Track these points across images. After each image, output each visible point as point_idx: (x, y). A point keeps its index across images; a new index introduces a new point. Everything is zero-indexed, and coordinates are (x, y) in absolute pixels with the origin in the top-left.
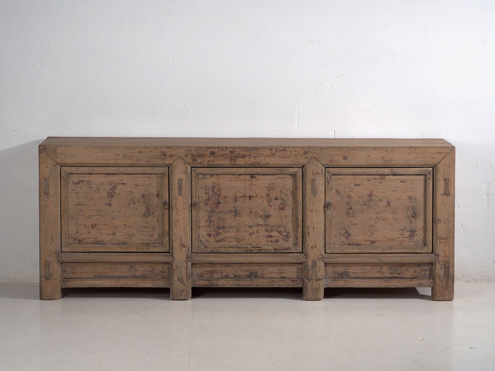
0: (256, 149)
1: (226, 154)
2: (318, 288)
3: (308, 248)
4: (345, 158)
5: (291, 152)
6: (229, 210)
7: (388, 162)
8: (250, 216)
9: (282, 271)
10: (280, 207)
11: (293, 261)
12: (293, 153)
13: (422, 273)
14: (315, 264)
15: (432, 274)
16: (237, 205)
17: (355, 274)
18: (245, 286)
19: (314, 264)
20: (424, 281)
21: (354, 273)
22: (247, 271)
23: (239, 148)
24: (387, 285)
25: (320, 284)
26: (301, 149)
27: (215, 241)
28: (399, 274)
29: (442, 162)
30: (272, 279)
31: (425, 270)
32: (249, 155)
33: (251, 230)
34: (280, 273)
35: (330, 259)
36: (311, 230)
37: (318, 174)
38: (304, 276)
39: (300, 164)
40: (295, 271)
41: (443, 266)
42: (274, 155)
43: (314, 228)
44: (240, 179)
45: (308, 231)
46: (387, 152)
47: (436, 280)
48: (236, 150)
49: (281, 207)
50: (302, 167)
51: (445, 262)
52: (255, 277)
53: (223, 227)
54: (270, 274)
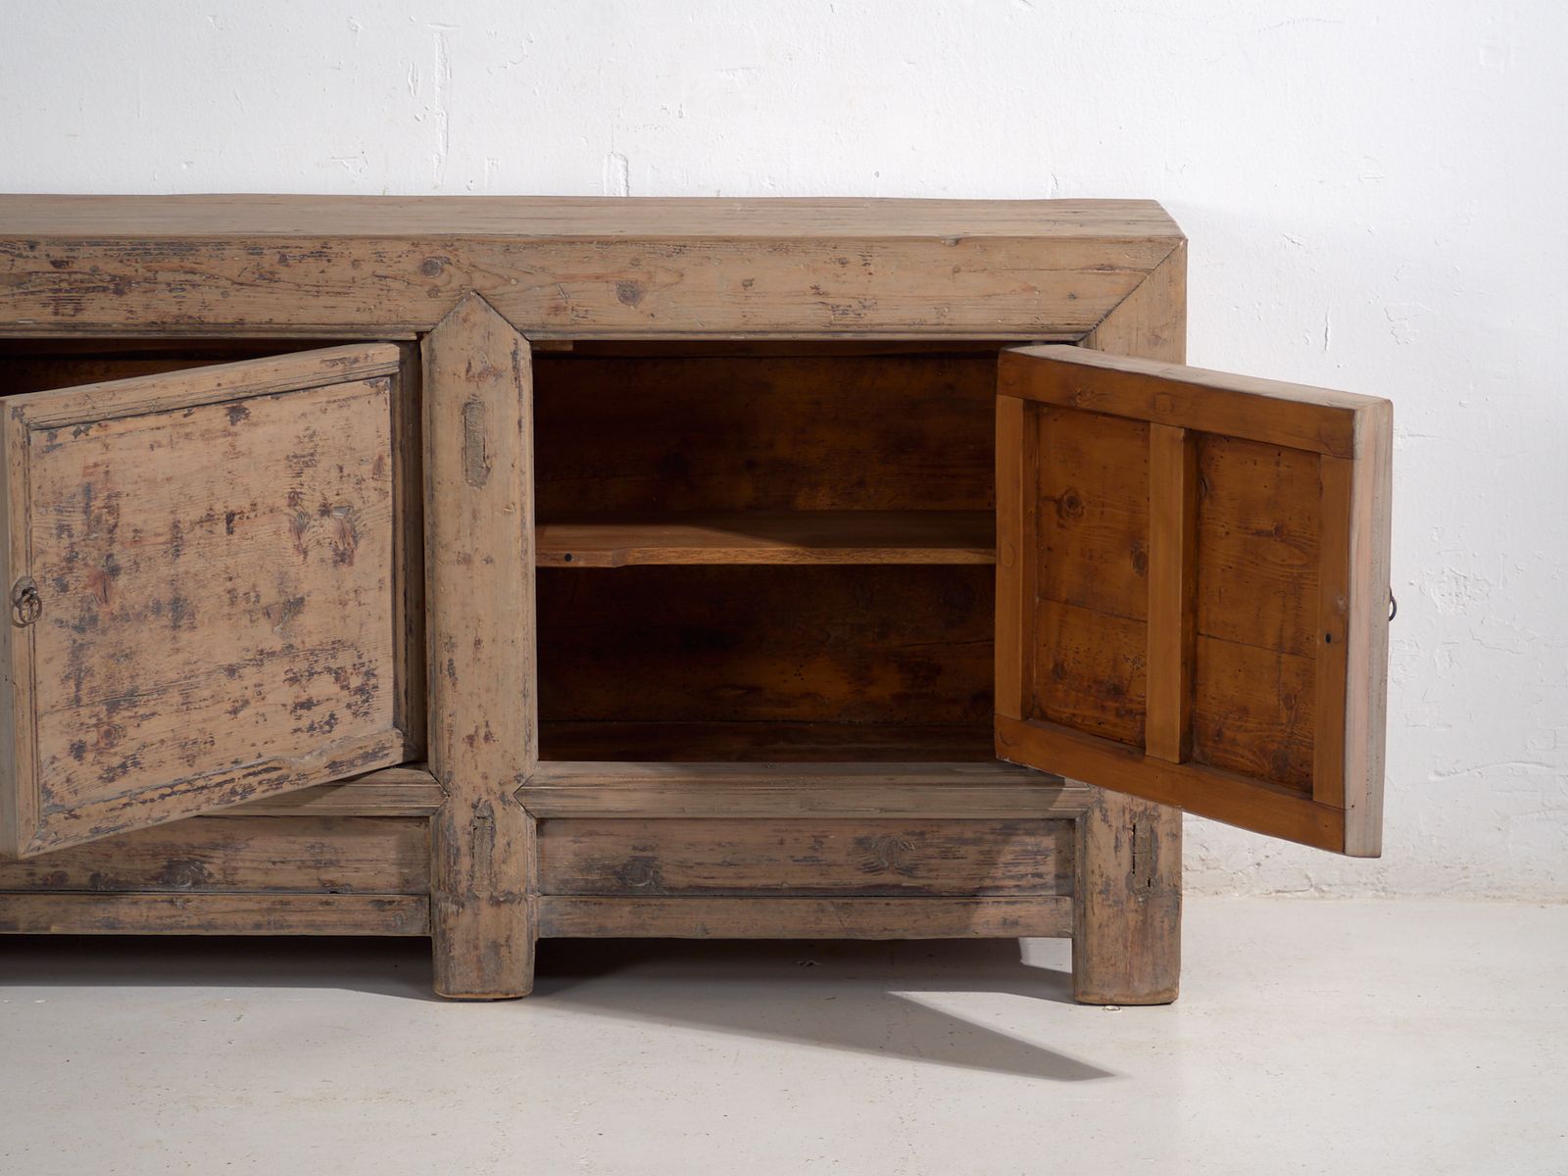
0: (182, 247)
1: (30, 273)
2: (502, 941)
3: (450, 745)
4: (629, 294)
5: (356, 263)
6: (151, 604)
7: (845, 312)
8: (230, 616)
9: (327, 857)
10: (336, 549)
11: (380, 808)
12: (367, 268)
13: (1022, 869)
14: (488, 824)
15: (1074, 872)
16: (181, 569)
17: (690, 872)
18: (143, 928)
19: (483, 823)
20: (1034, 909)
21: (683, 865)
22: (155, 856)
23: (93, 242)
24: (846, 925)
25: (515, 921)
26: (405, 246)
27: (101, 778)
28: (909, 871)
29: (1118, 318)
30: (279, 898)
31: (1037, 853)
32: (146, 280)
33: (235, 688)
34: (318, 865)
35: (562, 796)
36: (462, 656)
37: (497, 374)
38: (434, 881)
39: (404, 322)
40: (393, 855)
41: (1126, 837)
42: (270, 280)
43: (478, 642)
44: (188, 430)
45: (450, 660)
46: (843, 263)
47: (1089, 905)
48: (83, 252)
49: (341, 548)
50: (414, 337)
51: (1134, 815)
52: (196, 883)
53: (132, 697)
54: (267, 872)
